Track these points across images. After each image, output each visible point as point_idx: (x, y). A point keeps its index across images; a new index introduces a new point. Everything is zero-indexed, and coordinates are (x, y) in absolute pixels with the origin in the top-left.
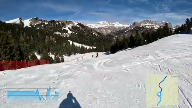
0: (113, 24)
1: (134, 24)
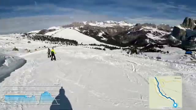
0: (119, 23)
1: (137, 25)
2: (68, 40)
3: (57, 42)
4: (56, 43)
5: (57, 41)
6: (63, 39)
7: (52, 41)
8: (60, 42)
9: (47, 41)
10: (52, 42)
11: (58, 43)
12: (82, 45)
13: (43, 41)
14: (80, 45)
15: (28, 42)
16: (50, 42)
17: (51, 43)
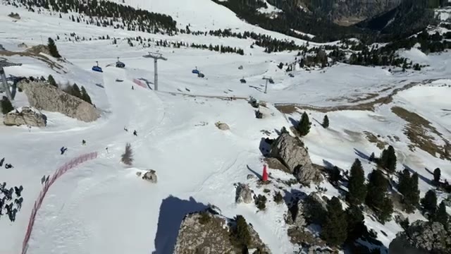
2: (146, 12)
3: (109, 19)
4: (106, 24)
5: (111, 16)
6: (130, 9)
7: (94, 14)
8: (120, 19)
9: (76, 15)
10: (94, 18)
11: (115, 24)
12: (189, 32)
13: (63, 14)
14: (182, 31)
15: (12, 15)
16: (87, 18)
17: (92, 22)
